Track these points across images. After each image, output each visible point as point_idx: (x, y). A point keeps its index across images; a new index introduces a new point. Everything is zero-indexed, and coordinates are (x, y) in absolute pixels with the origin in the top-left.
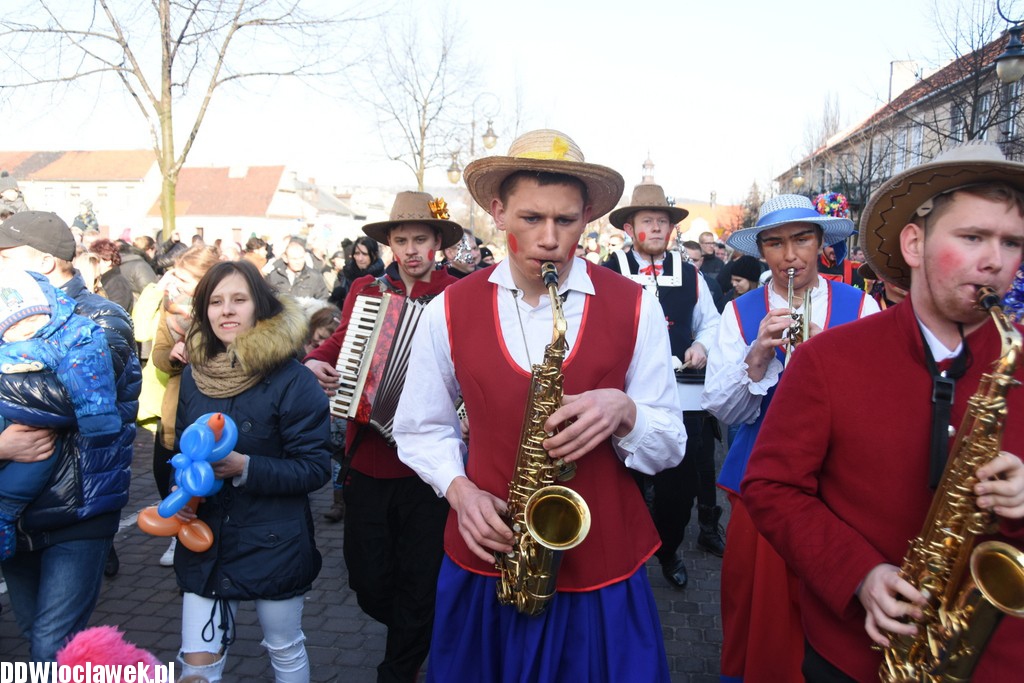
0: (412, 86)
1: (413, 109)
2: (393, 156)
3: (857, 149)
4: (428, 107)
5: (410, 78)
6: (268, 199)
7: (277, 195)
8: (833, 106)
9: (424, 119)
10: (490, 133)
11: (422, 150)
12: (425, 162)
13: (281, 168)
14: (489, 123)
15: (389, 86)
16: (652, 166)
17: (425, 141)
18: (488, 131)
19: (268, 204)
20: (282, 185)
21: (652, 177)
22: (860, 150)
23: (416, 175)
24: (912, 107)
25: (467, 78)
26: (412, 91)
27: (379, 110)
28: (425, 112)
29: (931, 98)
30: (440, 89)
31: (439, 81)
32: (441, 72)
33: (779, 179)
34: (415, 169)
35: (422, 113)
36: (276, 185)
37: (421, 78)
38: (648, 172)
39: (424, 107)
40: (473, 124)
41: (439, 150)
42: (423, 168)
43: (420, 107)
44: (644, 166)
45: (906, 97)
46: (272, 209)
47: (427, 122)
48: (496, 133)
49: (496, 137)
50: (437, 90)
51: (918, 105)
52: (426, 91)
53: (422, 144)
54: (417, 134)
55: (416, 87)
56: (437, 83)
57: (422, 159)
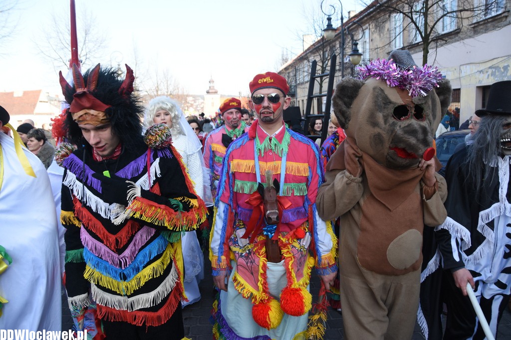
6: (34, 106)
7: (39, 104)
8: (285, 53)
10: (119, 70)
13: (39, 92)
14: (118, 65)
16: (213, 81)
19: (34, 108)
20: (40, 99)
21: (213, 87)
24: (308, 53)
36: (38, 99)
38: (212, 85)
44: (210, 82)
45: (308, 49)
46: (36, 111)
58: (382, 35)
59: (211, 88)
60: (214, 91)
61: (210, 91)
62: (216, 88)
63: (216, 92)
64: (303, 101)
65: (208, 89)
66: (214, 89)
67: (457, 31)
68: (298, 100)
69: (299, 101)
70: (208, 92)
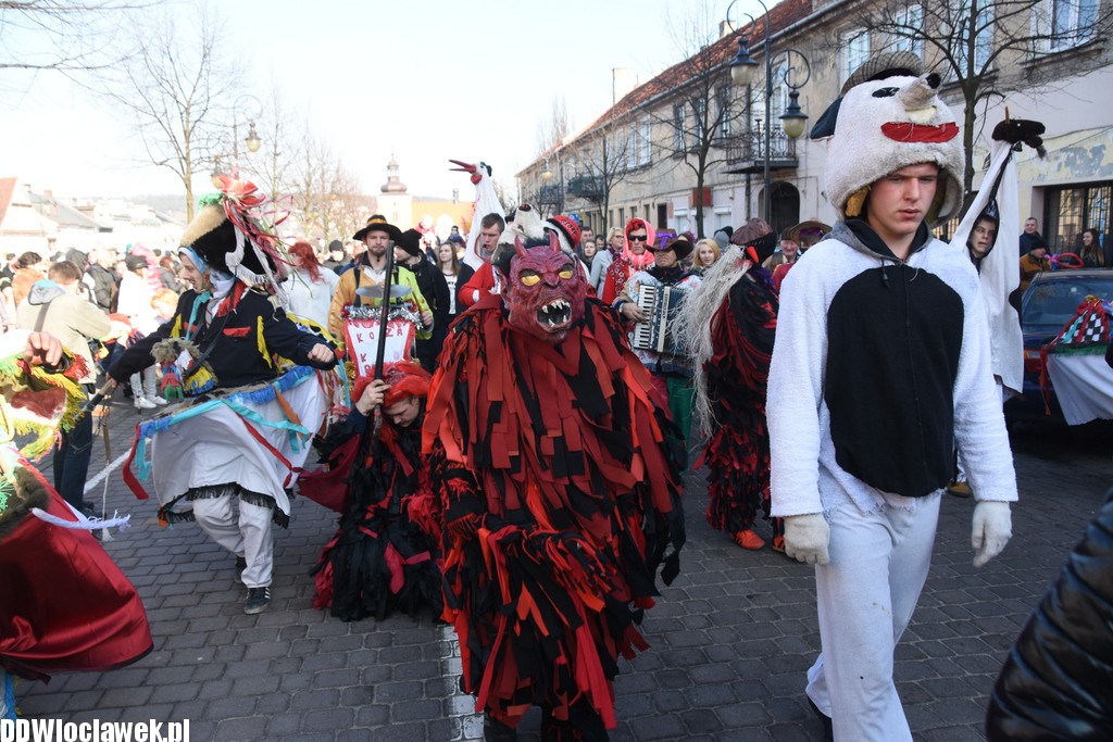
0: (173, 88)
1: (174, 111)
2: (158, 161)
3: (591, 145)
4: (192, 109)
5: (169, 78)
6: (1, 214)
7: (10, 210)
9: (188, 121)
10: (252, 136)
11: (188, 154)
12: (192, 166)
13: (13, 181)
14: (252, 126)
15: (147, 87)
16: (397, 166)
17: (191, 146)
18: (250, 134)
19: (2, 219)
20: (14, 199)
21: (397, 178)
22: (596, 147)
23: (184, 180)
25: (232, 78)
26: (171, 92)
27: (139, 113)
28: (188, 114)
29: (656, 100)
30: (203, 90)
31: (202, 81)
32: (204, 72)
33: (520, 175)
34: (181, 173)
35: (184, 115)
36: (8, 199)
37: (181, 79)
38: (393, 173)
39: (186, 109)
40: (235, 127)
41: (205, 154)
42: (190, 172)
43: (183, 110)
44: (389, 167)
45: (629, 99)
46: (6, 225)
47: (191, 125)
48: (259, 135)
49: (259, 139)
50: (201, 91)
51: (644, 106)
52: (188, 94)
53: (187, 148)
54: (181, 138)
55: (176, 88)
56: (200, 84)
57: (188, 164)
58: (819, 76)
59: (392, 180)
60: (397, 187)
61: (390, 188)
62: (402, 181)
63: (403, 191)
64: (621, 210)
65: (385, 182)
66: (397, 183)
67: (993, 75)
68: (609, 208)
69: (611, 212)
70: (385, 190)
